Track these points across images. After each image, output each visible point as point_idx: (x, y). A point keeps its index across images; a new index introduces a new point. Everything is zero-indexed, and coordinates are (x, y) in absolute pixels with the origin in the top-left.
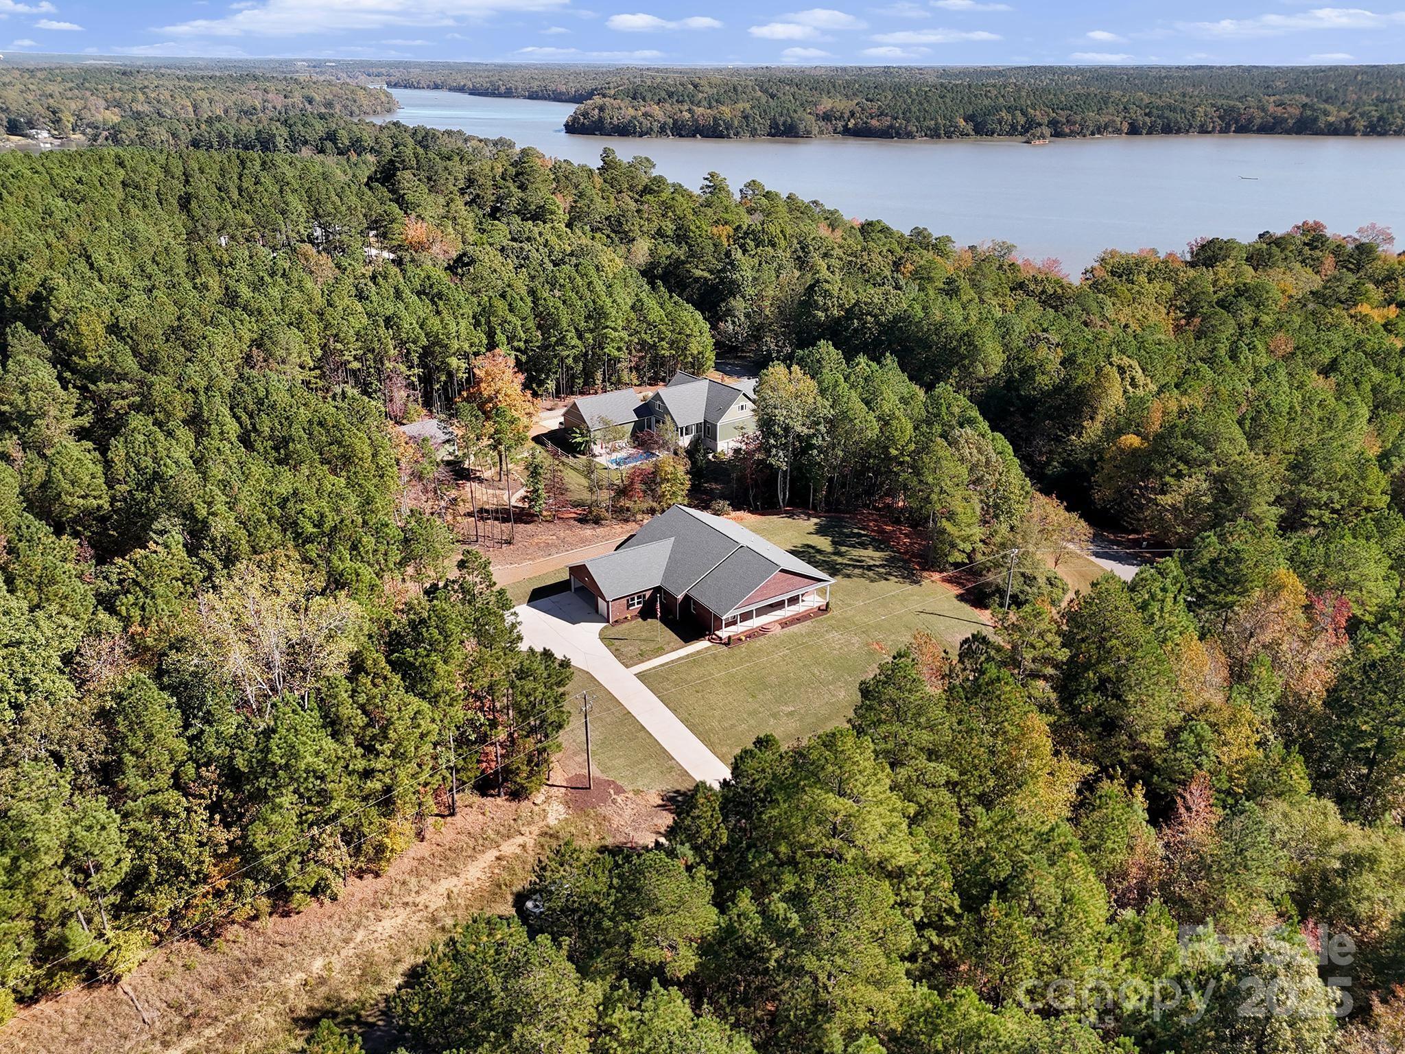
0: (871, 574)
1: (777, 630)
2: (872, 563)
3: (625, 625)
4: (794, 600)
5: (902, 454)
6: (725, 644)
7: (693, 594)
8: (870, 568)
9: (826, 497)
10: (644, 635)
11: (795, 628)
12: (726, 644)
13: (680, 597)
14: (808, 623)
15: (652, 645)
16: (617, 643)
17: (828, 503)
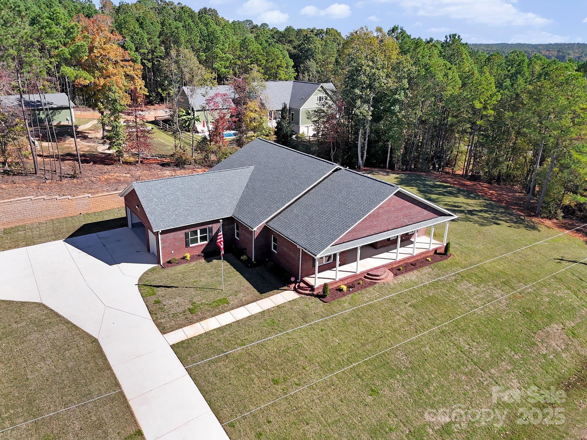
0: (475, 217)
1: (388, 277)
2: (470, 208)
3: (180, 268)
4: (406, 239)
5: (485, 108)
6: (319, 296)
7: (274, 226)
8: (471, 212)
9: (404, 155)
10: (203, 281)
11: (412, 276)
12: (321, 297)
13: (256, 229)
14: (426, 270)
15: (212, 296)
16: (160, 291)
17: (405, 162)
